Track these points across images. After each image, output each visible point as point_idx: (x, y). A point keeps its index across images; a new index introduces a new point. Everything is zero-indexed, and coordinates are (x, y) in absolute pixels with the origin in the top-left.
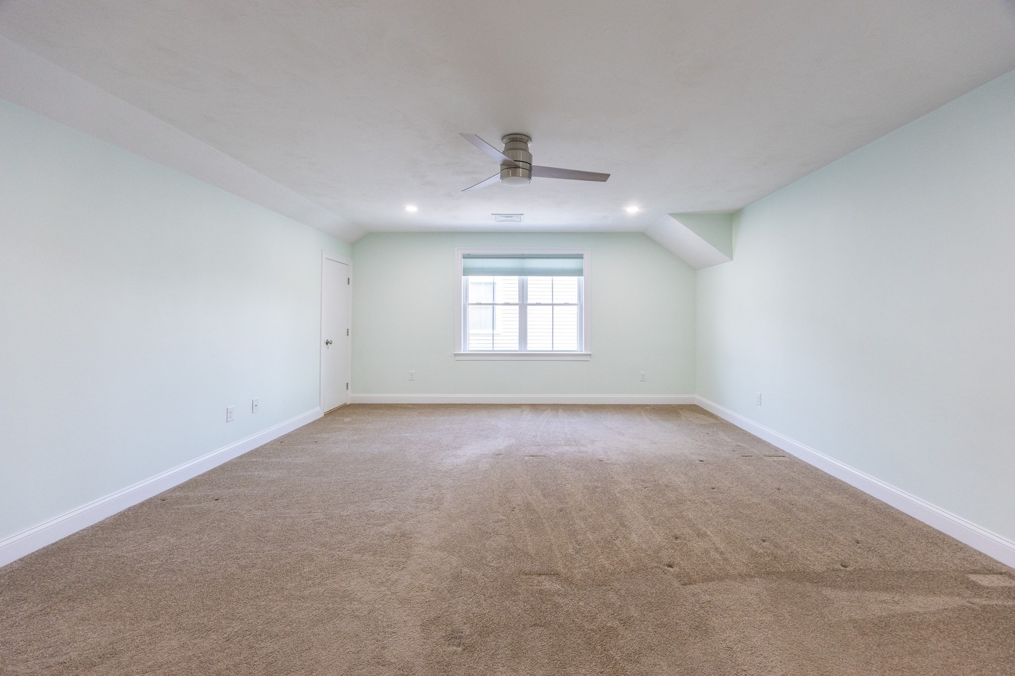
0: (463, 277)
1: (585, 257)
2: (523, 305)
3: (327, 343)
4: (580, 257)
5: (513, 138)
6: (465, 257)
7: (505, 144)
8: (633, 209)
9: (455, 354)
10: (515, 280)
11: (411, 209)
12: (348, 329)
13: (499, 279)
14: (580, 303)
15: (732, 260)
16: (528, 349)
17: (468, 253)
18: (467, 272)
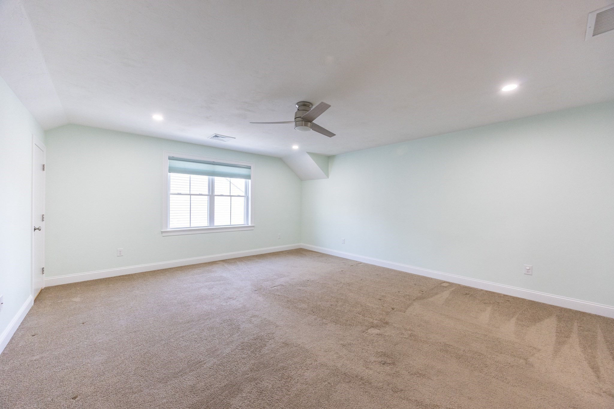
0: (169, 173)
1: (252, 168)
2: (212, 196)
3: (35, 229)
4: (249, 168)
5: (304, 104)
6: (171, 158)
7: (299, 106)
8: (295, 147)
9: (162, 232)
10: (206, 178)
11: (158, 117)
12: (43, 215)
13: (195, 178)
14: (246, 195)
15: (328, 178)
16: (215, 225)
17: (173, 156)
18: (172, 170)
